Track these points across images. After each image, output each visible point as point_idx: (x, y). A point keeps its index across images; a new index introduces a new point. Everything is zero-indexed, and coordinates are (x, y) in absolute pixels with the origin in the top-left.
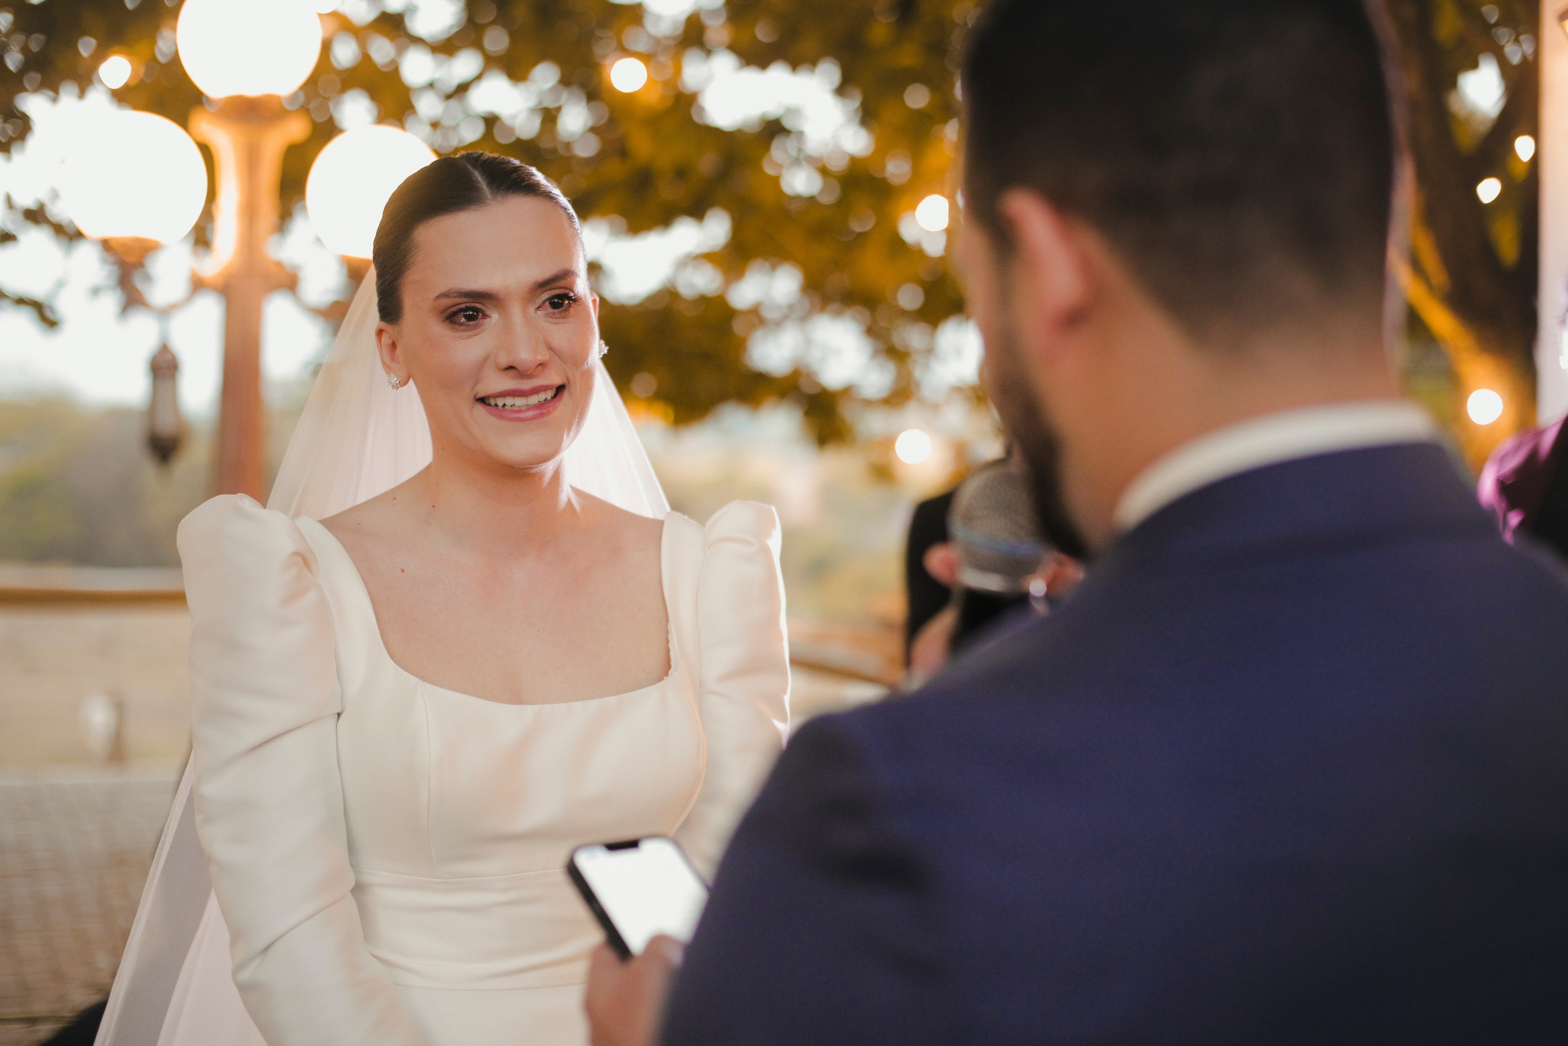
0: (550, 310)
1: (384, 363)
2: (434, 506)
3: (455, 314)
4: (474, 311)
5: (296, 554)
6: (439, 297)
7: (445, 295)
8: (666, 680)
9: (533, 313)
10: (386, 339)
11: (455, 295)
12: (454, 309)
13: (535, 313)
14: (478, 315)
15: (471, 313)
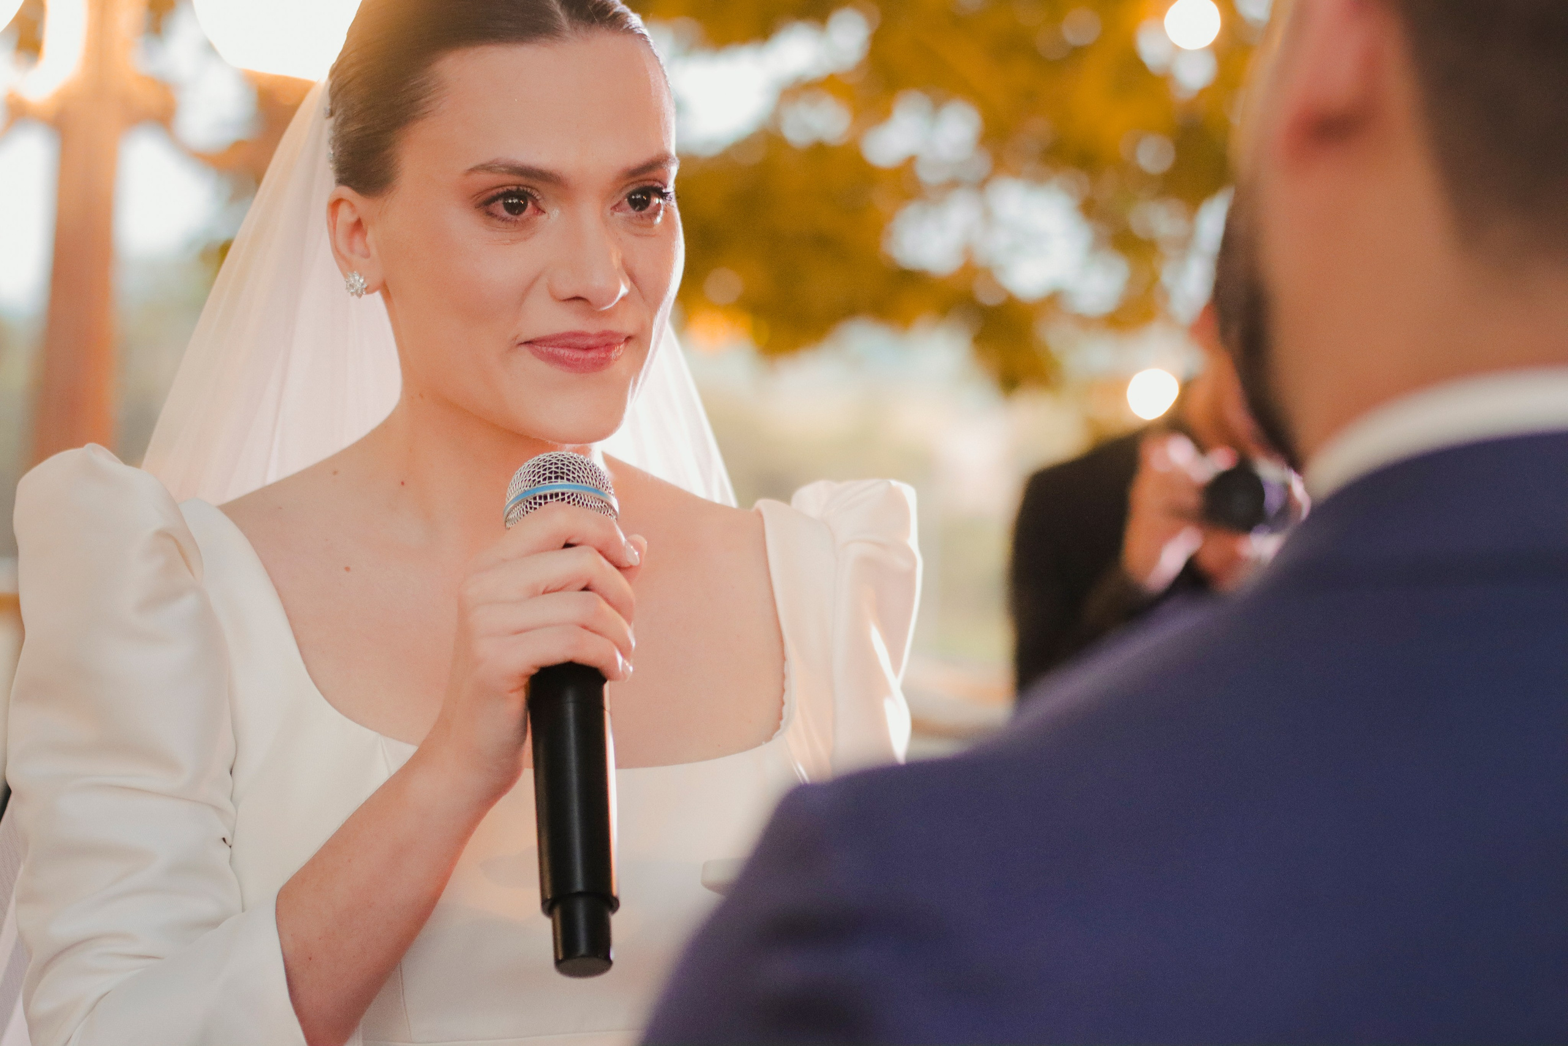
0: (632, 212)
1: (336, 250)
2: (403, 483)
3: (494, 199)
4: (519, 197)
5: (164, 534)
6: (473, 170)
7: (487, 168)
8: (766, 747)
9: (609, 214)
10: (346, 215)
11: (503, 169)
12: (494, 192)
13: (612, 214)
14: (526, 205)
15: (515, 201)
